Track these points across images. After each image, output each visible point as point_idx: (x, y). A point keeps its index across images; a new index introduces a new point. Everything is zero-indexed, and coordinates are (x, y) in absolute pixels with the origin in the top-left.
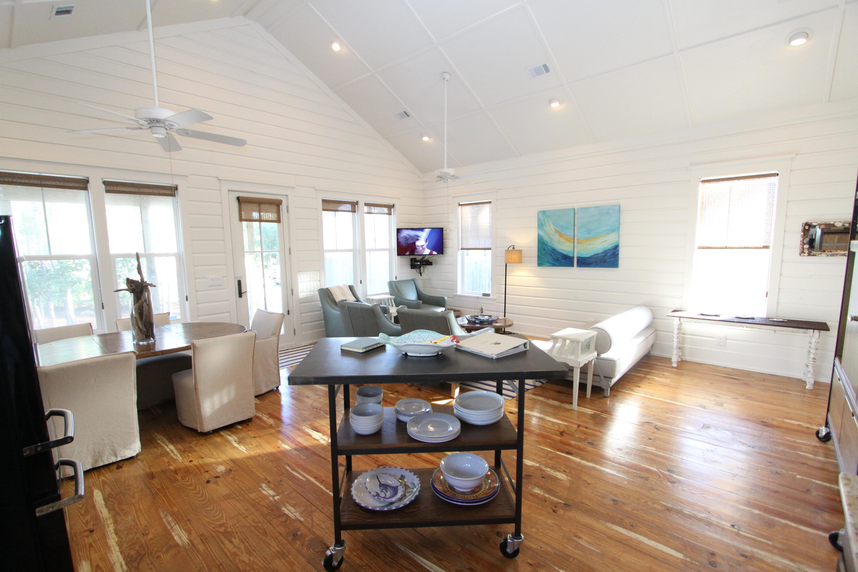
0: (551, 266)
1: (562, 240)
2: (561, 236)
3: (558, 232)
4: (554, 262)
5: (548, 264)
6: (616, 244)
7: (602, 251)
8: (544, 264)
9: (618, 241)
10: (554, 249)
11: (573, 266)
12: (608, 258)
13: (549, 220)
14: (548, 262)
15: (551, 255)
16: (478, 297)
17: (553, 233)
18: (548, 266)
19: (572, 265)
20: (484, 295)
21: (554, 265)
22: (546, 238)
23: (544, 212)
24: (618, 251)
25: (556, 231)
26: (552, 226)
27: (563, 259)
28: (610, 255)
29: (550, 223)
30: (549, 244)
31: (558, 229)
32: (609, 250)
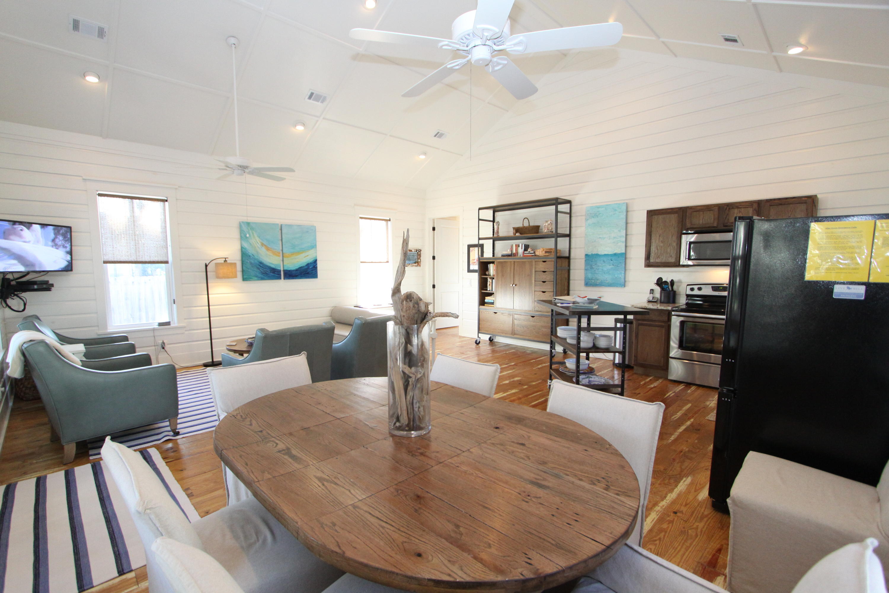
0: (258, 280)
1: (269, 253)
2: (268, 249)
3: (265, 245)
4: (262, 276)
5: (256, 278)
6: (315, 259)
7: (306, 264)
8: (252, 278)
9: (316, 257)
10: (261, 263)
11: (280, 279)
12: (311, 270)
13: (254, 232)
14: (257, 276)
15: (258, 268)
17: (259, 246)
18: (255, 280)
19: (279, 278)
20: (160, 324)
21: (262, 279)
22: (251, 251)
23: (248, 224)
24: (317, 265)
25: (263, 245)
26: (257, 239)
27: (271, 272)
28: (312, 268)
29: (256, 235)
30: (256, 257)
31: (265, 243)
32: (311, 263)
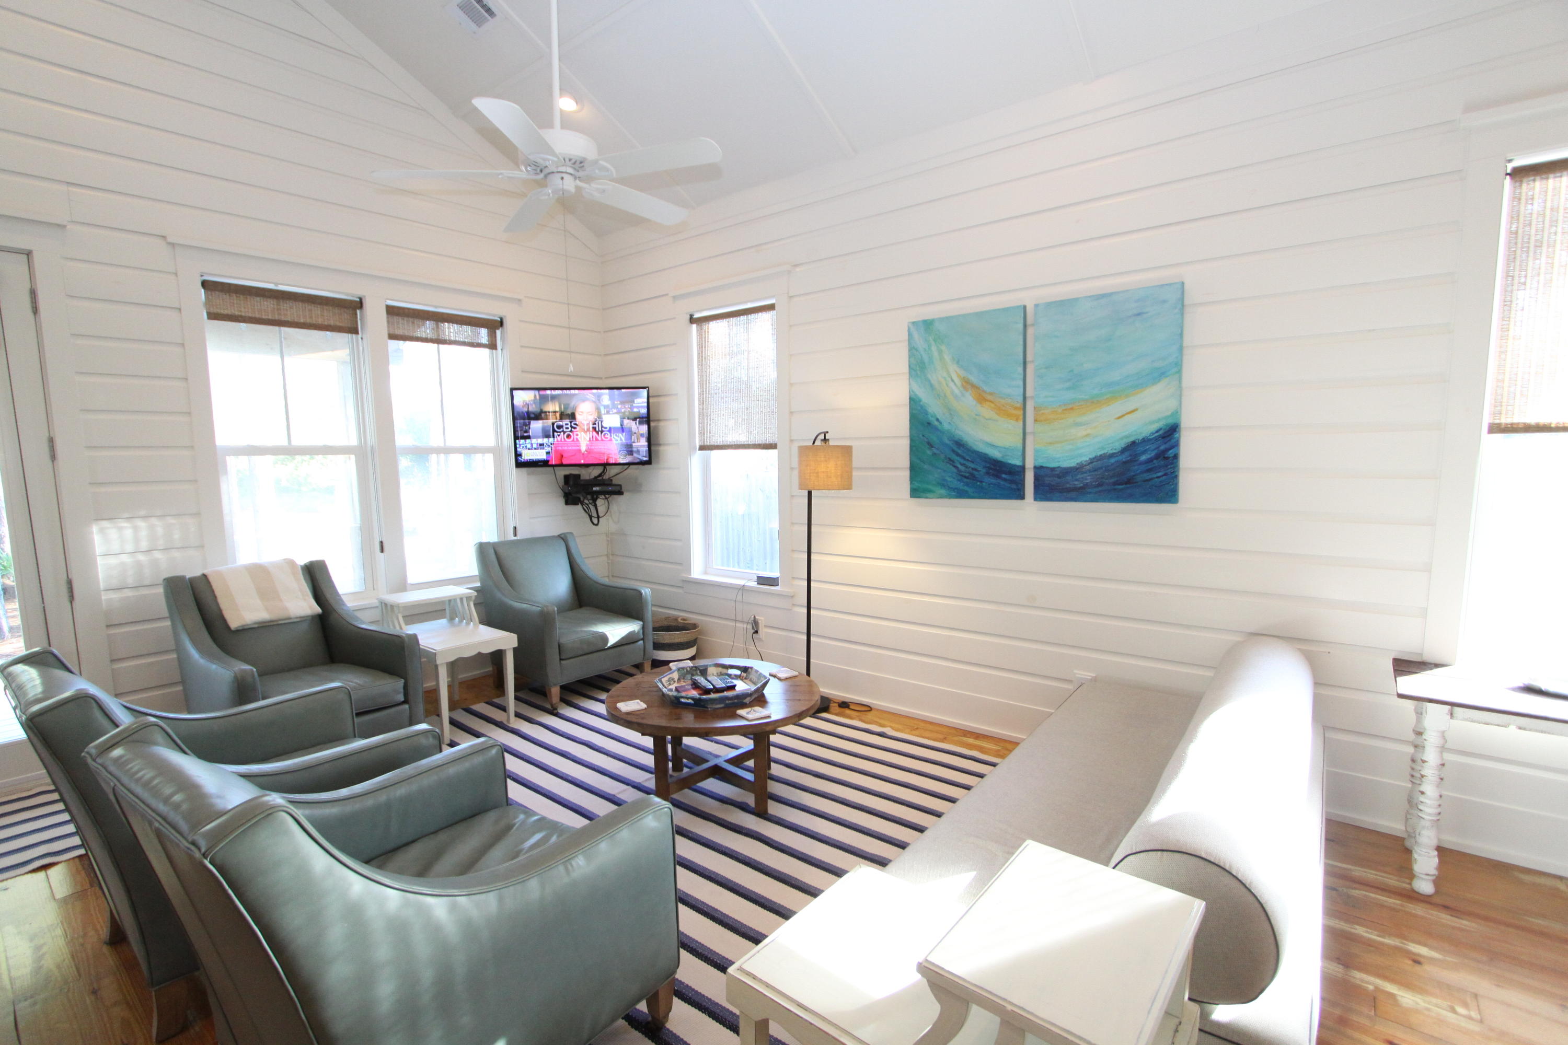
0: (950, 497)
1: (986, 411)
2: (981, 398)
3: (973, 386)
4: (961, 486)
5: (943, 491)
6: (1171, 421)
7: (1118, 446)
8: (930, 491)
9: (1177, 413)
10: (959, 444)
11: (1021, 497)
12: (1143, 467)
13: (943, 348)
14: (943, 484)
15: (951, 461)
16: (743, 588)
17: (956, 391)
18: (941, 497)
19: (1018, 493)
20: (762, 581)
21: (961, 494)
22: (935, 408)
23: (928, 325)
24: (1176, 445)
25: (967, 384)
26: (953, 368)
27: (988, 473)
28: (1150, 461)
29: (947, 358)
30: (946, 426)
31: (973, 379)
32: (1145, 441)
